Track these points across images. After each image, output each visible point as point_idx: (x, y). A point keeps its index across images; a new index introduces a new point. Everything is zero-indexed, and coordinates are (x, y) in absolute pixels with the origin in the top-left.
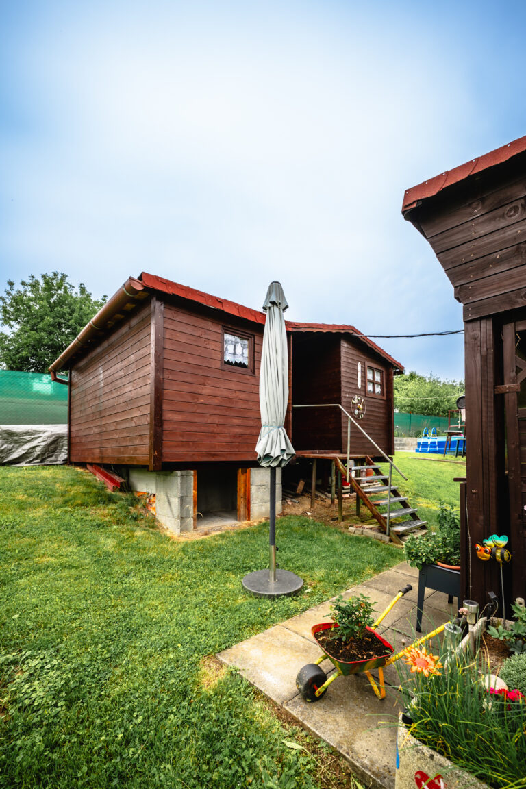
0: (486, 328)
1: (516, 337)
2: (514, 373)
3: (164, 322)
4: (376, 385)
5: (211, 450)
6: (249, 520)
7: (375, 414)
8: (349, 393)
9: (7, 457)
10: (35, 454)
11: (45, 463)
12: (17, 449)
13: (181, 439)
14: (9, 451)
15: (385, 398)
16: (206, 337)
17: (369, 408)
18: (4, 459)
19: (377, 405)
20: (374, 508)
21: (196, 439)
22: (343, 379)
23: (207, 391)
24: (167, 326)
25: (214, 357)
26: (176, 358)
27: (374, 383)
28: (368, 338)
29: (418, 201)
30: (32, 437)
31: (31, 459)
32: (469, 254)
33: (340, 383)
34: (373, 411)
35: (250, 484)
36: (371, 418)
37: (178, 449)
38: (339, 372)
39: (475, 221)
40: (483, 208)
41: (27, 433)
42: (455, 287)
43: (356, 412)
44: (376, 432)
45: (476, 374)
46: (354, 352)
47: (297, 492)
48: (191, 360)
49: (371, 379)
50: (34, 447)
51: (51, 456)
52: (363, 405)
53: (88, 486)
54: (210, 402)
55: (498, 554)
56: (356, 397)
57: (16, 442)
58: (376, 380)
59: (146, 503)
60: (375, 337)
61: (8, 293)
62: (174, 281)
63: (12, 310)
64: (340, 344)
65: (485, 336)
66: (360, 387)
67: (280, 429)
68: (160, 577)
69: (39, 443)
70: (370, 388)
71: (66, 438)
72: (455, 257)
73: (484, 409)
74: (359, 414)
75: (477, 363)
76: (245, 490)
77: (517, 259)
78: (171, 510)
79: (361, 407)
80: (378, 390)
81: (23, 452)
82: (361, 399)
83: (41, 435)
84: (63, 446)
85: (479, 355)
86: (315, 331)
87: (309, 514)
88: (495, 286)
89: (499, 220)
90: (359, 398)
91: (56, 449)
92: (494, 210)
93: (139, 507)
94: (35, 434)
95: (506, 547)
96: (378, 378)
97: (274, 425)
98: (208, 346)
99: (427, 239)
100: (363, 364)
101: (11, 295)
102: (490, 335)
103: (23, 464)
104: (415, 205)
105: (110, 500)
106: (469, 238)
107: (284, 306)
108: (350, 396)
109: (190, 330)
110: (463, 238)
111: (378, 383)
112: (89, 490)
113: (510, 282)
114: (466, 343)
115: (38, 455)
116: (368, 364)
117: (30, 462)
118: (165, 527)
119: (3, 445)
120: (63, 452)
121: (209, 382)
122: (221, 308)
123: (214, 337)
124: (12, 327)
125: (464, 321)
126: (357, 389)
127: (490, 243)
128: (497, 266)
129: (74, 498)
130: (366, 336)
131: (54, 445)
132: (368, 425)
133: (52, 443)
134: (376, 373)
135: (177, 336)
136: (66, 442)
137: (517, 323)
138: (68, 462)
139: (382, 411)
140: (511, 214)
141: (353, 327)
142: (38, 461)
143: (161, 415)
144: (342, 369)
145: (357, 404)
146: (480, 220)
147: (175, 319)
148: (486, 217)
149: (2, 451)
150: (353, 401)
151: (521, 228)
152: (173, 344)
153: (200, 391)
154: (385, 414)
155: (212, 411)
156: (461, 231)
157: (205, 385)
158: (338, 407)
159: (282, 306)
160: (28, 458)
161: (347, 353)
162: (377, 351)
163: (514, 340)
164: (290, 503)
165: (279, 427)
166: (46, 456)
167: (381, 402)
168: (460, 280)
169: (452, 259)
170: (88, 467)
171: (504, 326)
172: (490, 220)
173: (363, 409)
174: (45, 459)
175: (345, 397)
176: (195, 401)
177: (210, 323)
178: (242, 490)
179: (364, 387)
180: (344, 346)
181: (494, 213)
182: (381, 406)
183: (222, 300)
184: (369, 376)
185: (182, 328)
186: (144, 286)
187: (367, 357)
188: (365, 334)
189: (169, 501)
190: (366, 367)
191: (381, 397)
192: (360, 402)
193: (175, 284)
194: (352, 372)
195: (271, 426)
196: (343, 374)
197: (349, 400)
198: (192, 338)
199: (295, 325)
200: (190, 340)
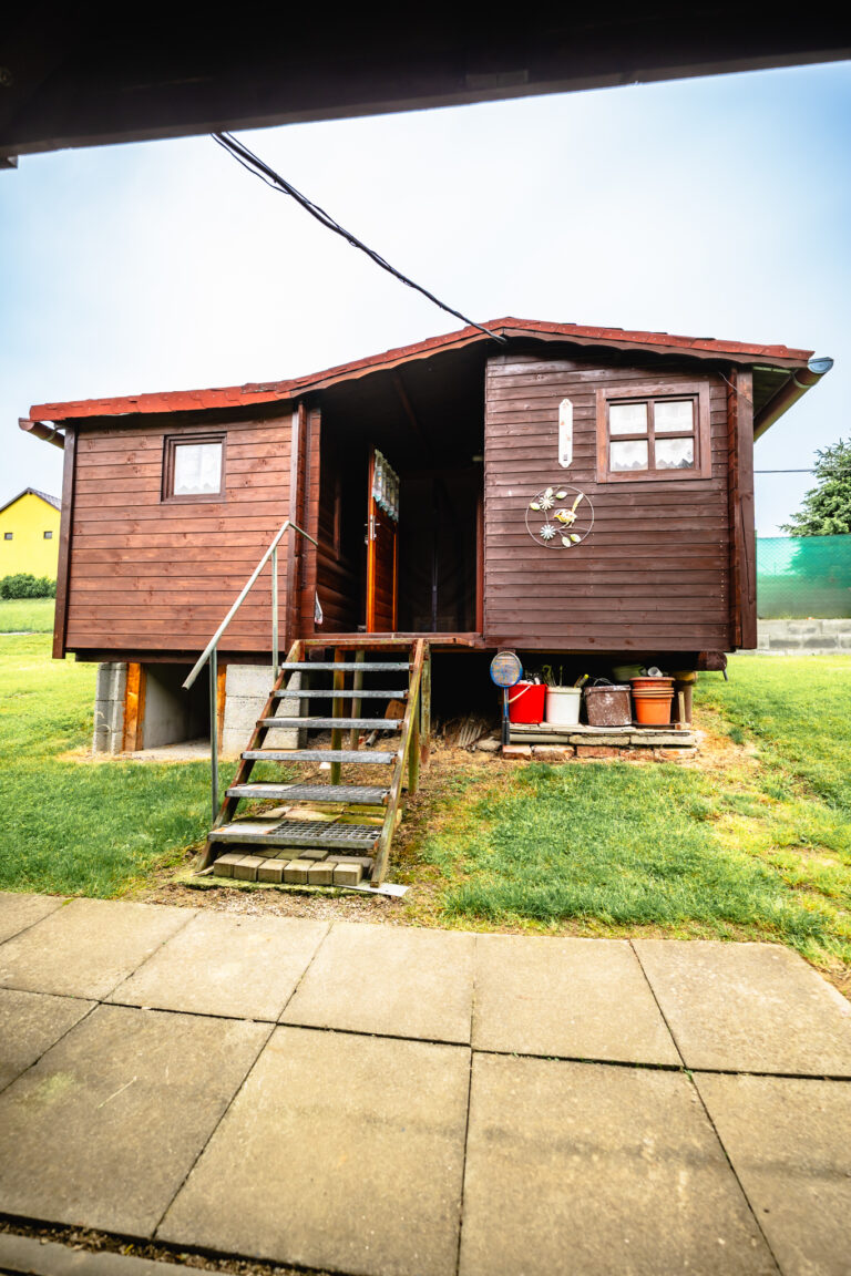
3: (77, 459)
4: (663, 444)
5: (140, 632)
8: (518, 486)
13: (92, 616)
16: (136, 461)
17: (611, 515)
21: (115, 617)
22: (491, 457)
23: (136, 541)
24: (81, 462)
27: (649, 438)
35: (225, 693)
36: (625, 539)
37: (88, 631)
38: (485, 441)
43: (547, 531)
49: (637, 430)
52: (582, 509)
54: (139, 557)
56: (548, 492)
58: (663, 429)
64: (485, 377)
66: (565, 463)
74: (558, 536)
79: (569, 516)
80: (674, 454)
82: (571, 496)
90: (561, 495)
96: (680, 419)
98: (139, 474)
100: (585, 398)
108: (521, 492)
109: (112, 459)
111: (670, 436)
116: (607, 393)
123: (150, 457)
126: (555, 471)
134: (661, 408)
144: (490, 432)
145: (552, 510)
147: (91, 450)
150: (534, 506)
153: (124, 545)
155: (144, 572)
157: (133, 533)
161: (512, 388)
173: (580, 521)
175: (500, 498)
176: (118, 559)
177: (144, 439)
179: (591, 460)
180: (501, 374)
185: (100, 460)
190: (597, 403)
191: (690, 474)
192: (563, 503)
196: (493, 445)
198: (114, 469)
199: (298, 384)
200: (112, 472)
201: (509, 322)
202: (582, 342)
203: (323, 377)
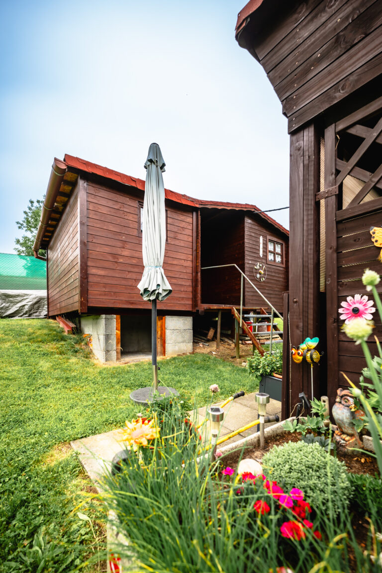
0: (308, 135)
1: (336, 137)
2: (334, 176)
3: (87, 197)
4: (276, 256)
5: (130, 300)
6: (165, 355)
7: (275, 278)
8: (252, 260)
9: (6, 312)
10: (25, 311)
11: (32, 317)
12: (12, 307)
13: (104, 289)
14: (7, 308)
15: (284, 266)
16: (125, 210)
17: (270, 274)
18: (4, 314)
19: (277, 271)
20: (260, 346)
21: (117, 291)
22: (246, 249)
23: (126, 253)
24: (90, 200)
25: (131, 226)
26: (98, 226)
27: (274, 253)
28: (266, 213)
29: (246, 18)
30: (22, 298)
31: (22, 314)
32: (294, 63)
33: (244, 252)
34: (274, 276)
35: (165, 328)
36: (272, 281)
37: (101, 297)
38: (244, 243)
39: (300, 26)
40: (307, 9)
41: (18, 296)
42: (282, 102)
43: (258, 276)
44: (277, 293)
45: (299, 184)
46: (257, 228)
47: (209, 337)
48: (112, 228)
49: (273, 250)
50: (24, 306)
51: (36, 312)
52: (265, 271)
53: (51, 330)
54: (128, 262)
55: (308, 355)
56: (258, 264)
57: (11, 302)
58: (276, 251)
59: (88, 342)
60: (270, 211)
61: (30, 209)
62: (93, 162)
63: (33, 220)
64: (244, 221)
65: (307, 145)
66: (261, 256)
67: (158, 269)
68: (70, 388)
69: (27, 303)
70: (271, 257)
71: (46, 299)
72: (281, 72)
73: (305, 218)
74: (260, 278)
75: (300, 172)
76: (162, 333)
77: (336, 51)
78: (100, 345)
79: (262, 272)
80: (278, 259)
81: (16, 309)
82: (263, 266)
83: (27, 297)
84: (44, 305)
85: (302, 165)
86: (220, 208)
87: (214, 353)
88: (316, 88)
89: (321, 16)
90: (261, 265)
91: (39, 307)
92: (317, 6)
93: (83, 344)
94: (24, 296)
95: (315, 349)
96: (278, 249)
97: (153, 265)
98: (126, 217)
99: (259, 61)
100: (265, 237)
101: (32, 210)
102: (312, 142)
103: (17, 318)
104: (244, 25)
105: (63, 339)
106: (294, 47)
107: (161, 164)
108: (253, 262)
109: (110, 204)
110: (289, 48)
111: (278, 254)
112: (50, 333)
113: (329, 78)
114: (291, 156)
115: (27, 311)
116: (269, 237)
117: (21, 316)
118: (96, 358)
119: (2, 304)
120: (45, 310)
121: (127, 246)
122: (135, 186)
123: (131, 210)
124: (32, 232)
125: (289, 133)
126: (259, 257)
127: (312, 44)
128: (317, 66)
129: (37, 337)
130: (263, 212)
131: (37, 304)
132: (269, 287)
133: (36, 303)
134: (276, 245)
135: (99, 208)
136: (46, 303)
137: (337, 123)
138: (48, 317)
139: (282, 276)
140: (332, 4)
141: (255, 206)
142: (27, 315)
143: (86, 270)
144: (246, 241)
145: (259, 269)
146: (304, 23)
147: (96, 194)
148: (309, 17)
149: (2, 308)
150: (256, 267)
151: (341, 16)
152: (95, 214)
153: (119, 253)
154: (284, 279)
155: (130, 269)
156: (287, 42)
157: (124, 248)
158: (234, 266)
159: (160, 165)
160: (20, 313)
161: (251, 228)
162: (276, 227)
163: (334, 140)
164: (202, 346)
165: (156, 267)
166: (32, 312)
167: (281, 269)
168: (286, 92)
169: (279, 74)
170: (57, 318)
171: (325, 130)
172: (312, 20)
173: (265, 274)
174: (31, 314)
175: (248, 263)
176: (116, 260)
177: (128, 199)
178: (159, 333)
179: (266, 256)
180: (248, 222)
181: (316, 10)
182: (281, 272)
183: (136, 179)
184: (271, 247)
185: (104, 202)
186: (67, 165)
187: (269, 231)
188: (263, 210)
189: (98, 338)
190: (268, 240)
191: (281, 265)
192: (261, 268)
193: (94, 164)
194: (254, 243)
195: (150, 266)
196: (246, 245)
197: (252, 266)
198: (112, 210)
199: (201, 202)
200: (110, 211)
201: (254, 207)
202: (269, 221)
203: (209, 204)
